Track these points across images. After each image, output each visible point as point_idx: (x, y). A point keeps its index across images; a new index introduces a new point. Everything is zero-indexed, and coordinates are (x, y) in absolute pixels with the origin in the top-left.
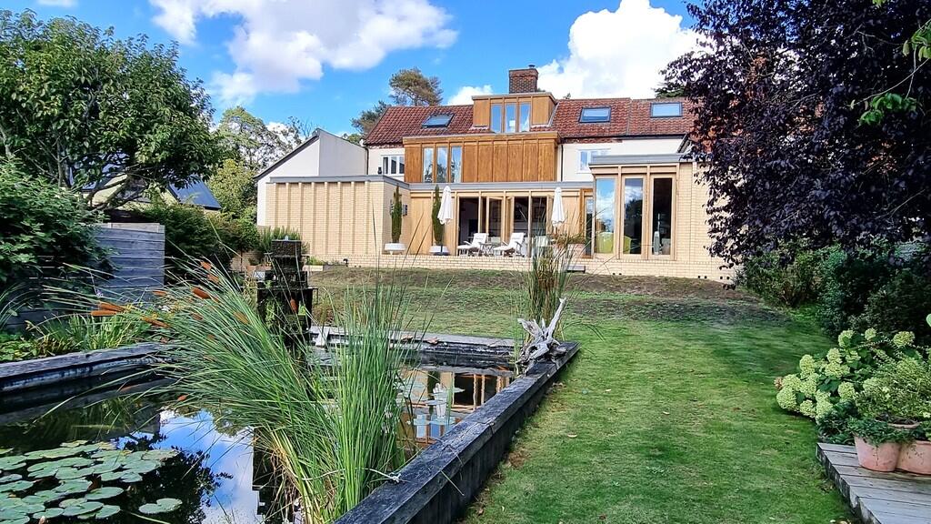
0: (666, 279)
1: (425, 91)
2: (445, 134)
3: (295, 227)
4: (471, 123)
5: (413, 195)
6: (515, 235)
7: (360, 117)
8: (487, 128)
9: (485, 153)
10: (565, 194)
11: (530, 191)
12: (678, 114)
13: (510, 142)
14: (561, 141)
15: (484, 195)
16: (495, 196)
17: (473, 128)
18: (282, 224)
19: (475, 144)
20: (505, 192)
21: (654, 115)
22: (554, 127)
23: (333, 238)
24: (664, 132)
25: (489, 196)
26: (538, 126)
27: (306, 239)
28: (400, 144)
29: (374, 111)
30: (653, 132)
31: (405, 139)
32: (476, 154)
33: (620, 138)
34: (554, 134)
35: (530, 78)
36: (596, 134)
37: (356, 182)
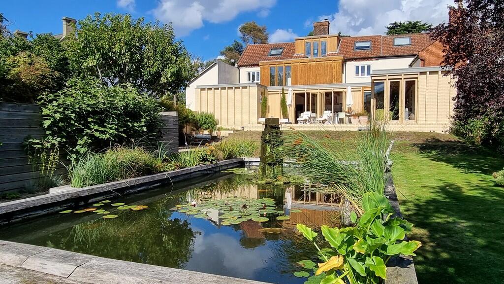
0: (415, 133)
1: (259, 34)
2: (280, 59)
3: (210, 111)
4: (294, 52)
5: (269, 93)
6: (325, 112)
7: (225, 50)
8: (303, 55)
9: (304, 68)
10: (353, 90)
11: (333, 88)
12: (409, 43)
13: (317, 63)
14: (345, 61)
15: (308, 91)
16: (314, 92)
17: (295, 55)
18: (204, 110)
19: (298, 64)
20: (319, 89)
21: (395, 44)
22: (340, 53)
23: (231, 116)
24: (402, 54)
25: (311, 92)
26: (331, 53)
27: (217, 117)
28: (258, 65)
29: (232, 46)
30: (396, 54)
31: (260, 63)
32: (299, 69)
33: (378, 58)
34: (341, 57)
35: (325, 27)
36: (364, 56)
37: (242, 87)
